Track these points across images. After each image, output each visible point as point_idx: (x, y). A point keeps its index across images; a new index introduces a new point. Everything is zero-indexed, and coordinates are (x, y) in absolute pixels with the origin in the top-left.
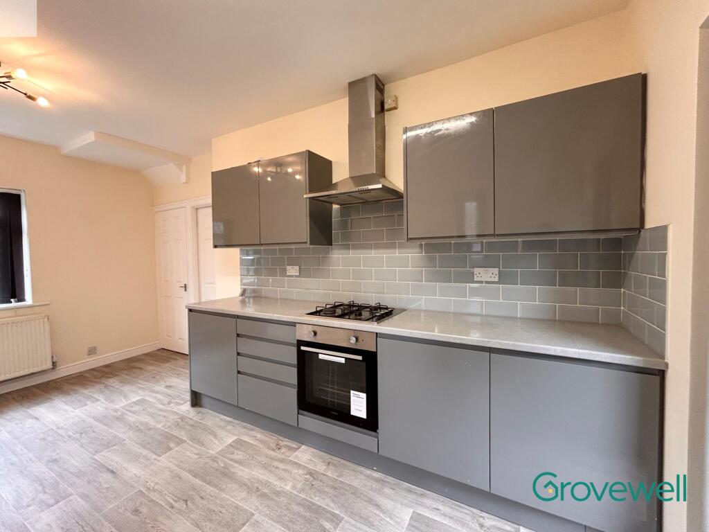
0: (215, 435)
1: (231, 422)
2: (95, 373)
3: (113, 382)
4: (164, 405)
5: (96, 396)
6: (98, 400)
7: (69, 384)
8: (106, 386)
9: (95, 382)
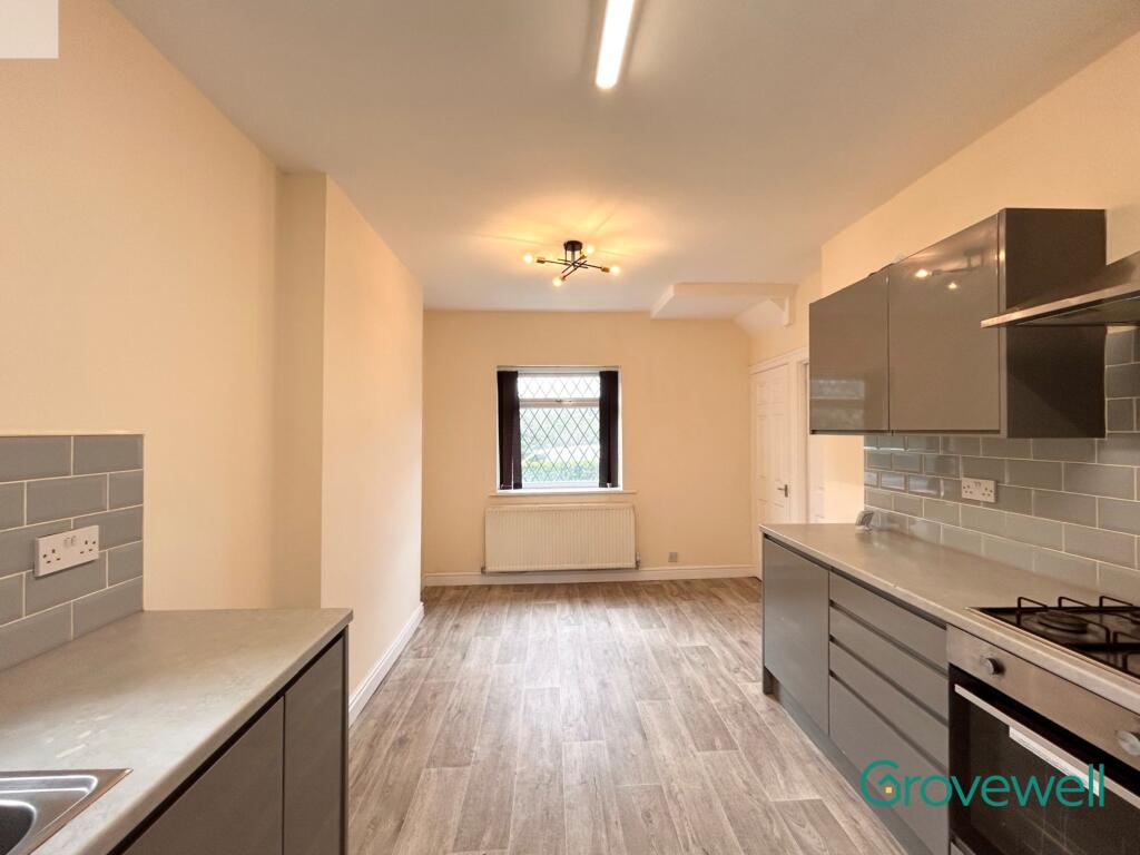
0: (783, 768)
1: (819, 760)
2: (674, 587)
3: (685, 607)
4: (729, 670)
5: (664, 619)
6: (664, 627)
7: (648, 593)
8: (677, 610)
9: (669, 600)
